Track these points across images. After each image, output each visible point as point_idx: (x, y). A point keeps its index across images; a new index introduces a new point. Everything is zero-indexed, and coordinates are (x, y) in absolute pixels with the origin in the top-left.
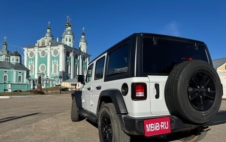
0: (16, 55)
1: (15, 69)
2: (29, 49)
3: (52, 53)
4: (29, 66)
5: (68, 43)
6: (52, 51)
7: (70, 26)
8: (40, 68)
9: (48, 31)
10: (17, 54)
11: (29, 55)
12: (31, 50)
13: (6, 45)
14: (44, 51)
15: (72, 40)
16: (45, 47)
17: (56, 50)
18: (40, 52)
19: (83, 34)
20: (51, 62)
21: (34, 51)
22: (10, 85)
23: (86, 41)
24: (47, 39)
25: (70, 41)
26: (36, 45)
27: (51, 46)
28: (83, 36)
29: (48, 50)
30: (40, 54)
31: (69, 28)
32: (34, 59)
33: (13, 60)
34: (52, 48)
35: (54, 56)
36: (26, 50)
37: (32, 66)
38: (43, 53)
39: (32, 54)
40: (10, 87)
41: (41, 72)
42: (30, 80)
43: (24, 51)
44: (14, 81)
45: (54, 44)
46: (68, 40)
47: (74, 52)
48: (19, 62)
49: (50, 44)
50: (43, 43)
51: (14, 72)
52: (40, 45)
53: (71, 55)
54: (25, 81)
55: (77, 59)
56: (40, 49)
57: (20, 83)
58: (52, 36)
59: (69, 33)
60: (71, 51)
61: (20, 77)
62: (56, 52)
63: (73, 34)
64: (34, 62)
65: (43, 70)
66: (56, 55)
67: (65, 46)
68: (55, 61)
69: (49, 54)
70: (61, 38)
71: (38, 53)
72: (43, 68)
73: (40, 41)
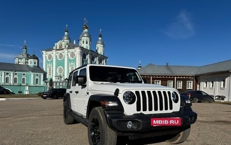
0: (33, 59)
1: (32, 72)
2: (47, 52)
3: (69, 56)
4: (48, 69)
5: (85, 46)
6: (69, 54)
7: (87, 28)
8: (58, 71)
9: (66, 33)
10: (34, 57)
11: (47, 58)
12: (49, 53)
13: (25, 48)
14: (61, 54)
15: (88, 43)
16: (63, 49)
17: (73, 52)
18: (58, 55)
19: (100, 36)
20: (68, 65)
21: (52, 53)
22: (27, 87)
23: (103, 43)
24: (64, 42)
25: (87, 43)
26: (54, 48)
27: (68, 48)
28: (100, 38)
29: (65, 52)
30: (58, 57)
31: (86, 30)
32: (52, 62)
33: (31, 63)
34: (69, 50)
35: (71, 59)
36: (44, 54)
37: (50, 68)
38: (61, 56)
39: (50, 57)
40: (27, 89)
41: (59, 74)
42: (47, 82)
43: (43, 54)
44: (32, 83)
45: (71, 46)
46: (85, 42)
47: (91, 55)
48: (36, 65)
49: (67, 46)
50: (61, 46)
51: (32, 74)
52: (58, 48)
53: (88, 57)
54: (42, 83)
55: (93, 61)
56: (57, 52)
57: (37, 85)
58: (69, 39)
59: (85, 35)
60: (88, 54)
61: (37, 79)
62: (73, 55)
63: (89, 36)
64: (52, 65)
65: (61, 73)
66: (73, 57)
67: (82, 48)
68: (72, 64)
69: (66, 56)
70: (79, 41)
71: (56, 56)
72: (61, 70)
73: (58, 44)
